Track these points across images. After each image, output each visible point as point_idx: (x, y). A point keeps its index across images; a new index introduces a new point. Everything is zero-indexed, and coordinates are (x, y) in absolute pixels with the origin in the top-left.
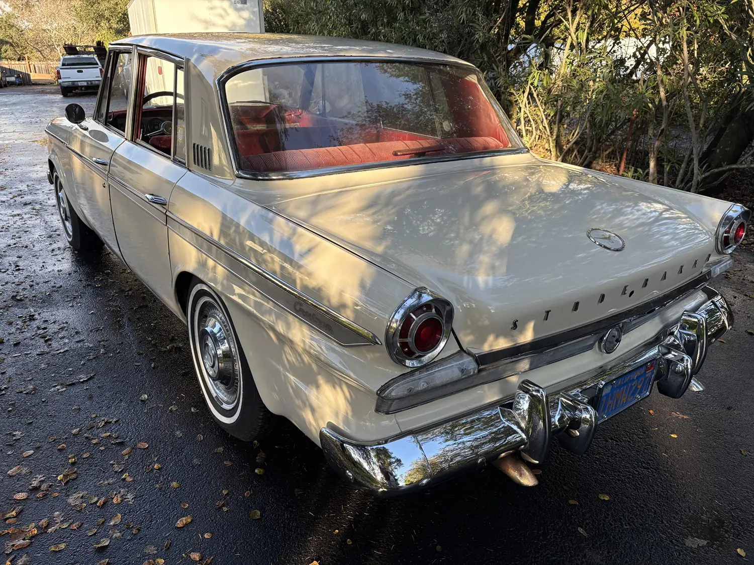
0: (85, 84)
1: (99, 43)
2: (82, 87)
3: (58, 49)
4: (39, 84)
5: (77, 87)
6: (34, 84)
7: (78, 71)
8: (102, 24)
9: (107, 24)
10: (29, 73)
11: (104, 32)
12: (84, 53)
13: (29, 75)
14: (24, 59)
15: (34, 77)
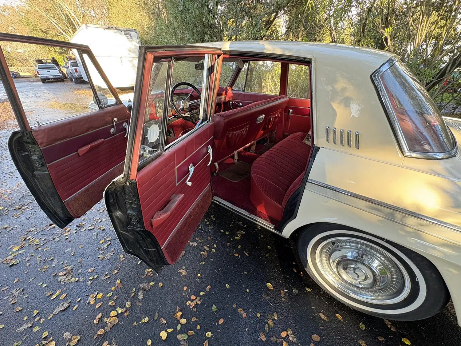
0: (53, 77)
1: (53, 58)
2: (51, 78)
3: (31, 61)
4: (25, 78)
5: (49, 79)
6: (22, 78)
7: (48, 71)
8: (51, 50)
9: (54, 50)
10: (18, 72)
11: (53, 53)
12: (47, 63)
13: (19, 73)
14: (14, 66)
15: (22, 74)
